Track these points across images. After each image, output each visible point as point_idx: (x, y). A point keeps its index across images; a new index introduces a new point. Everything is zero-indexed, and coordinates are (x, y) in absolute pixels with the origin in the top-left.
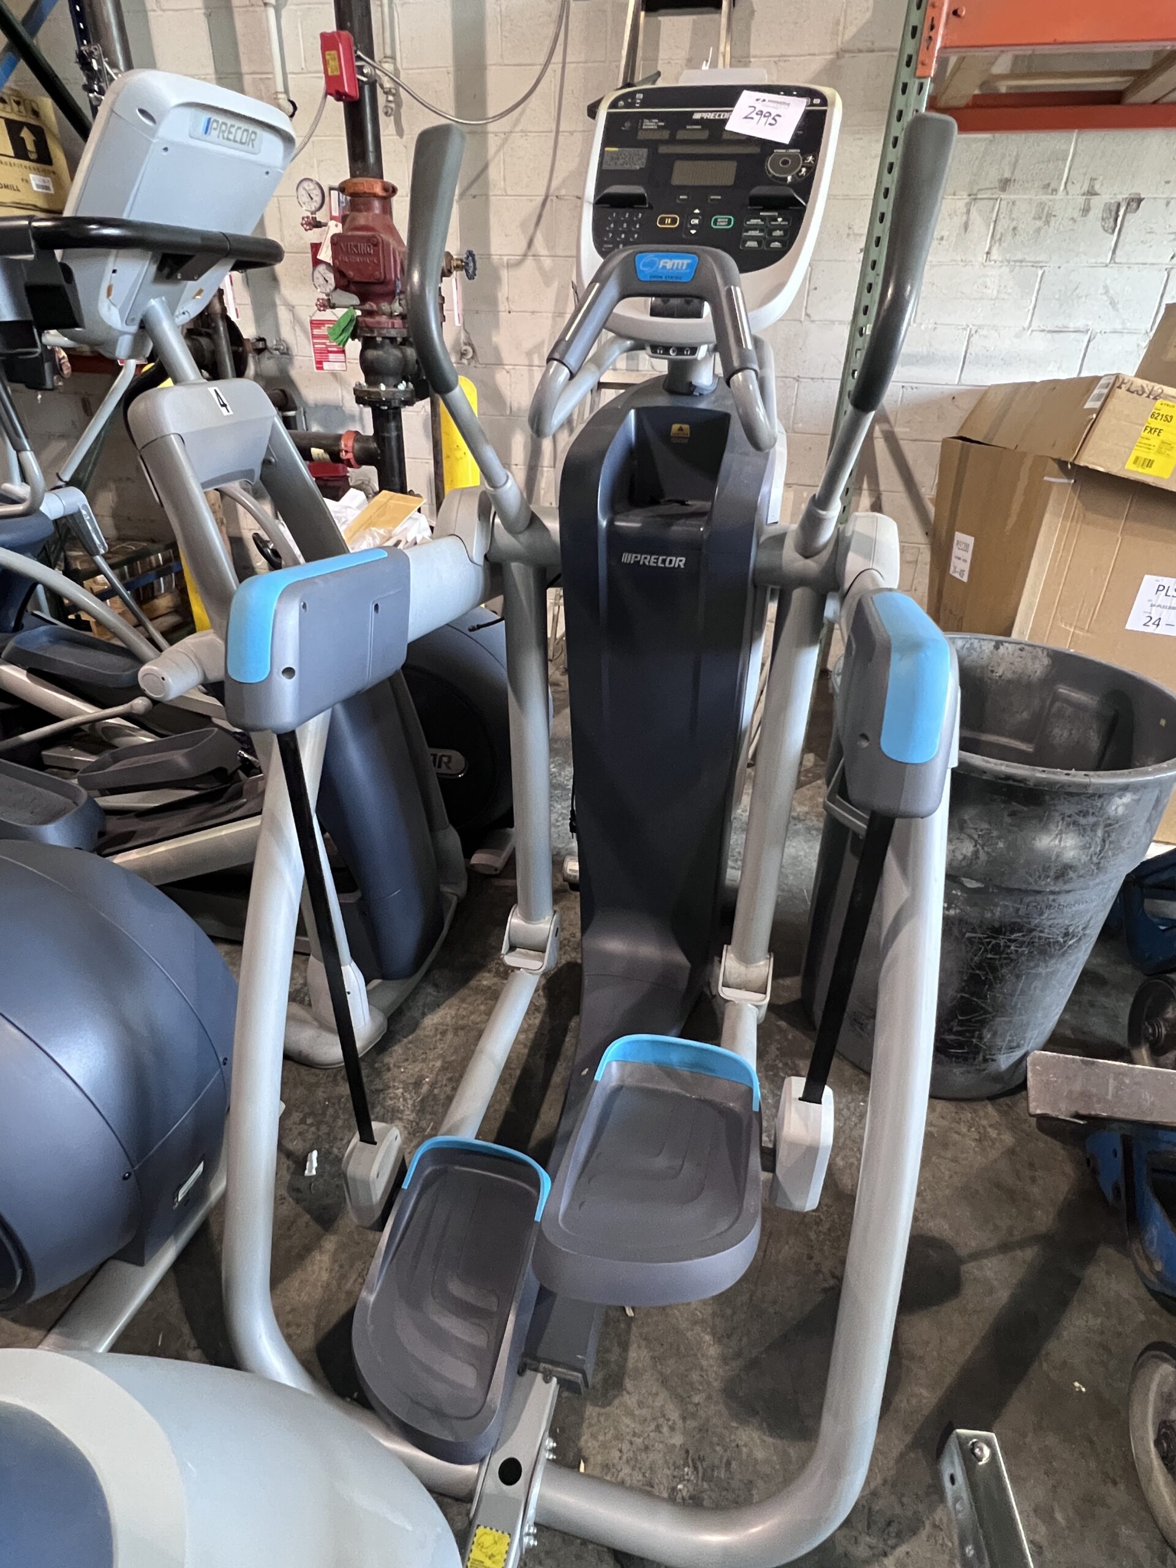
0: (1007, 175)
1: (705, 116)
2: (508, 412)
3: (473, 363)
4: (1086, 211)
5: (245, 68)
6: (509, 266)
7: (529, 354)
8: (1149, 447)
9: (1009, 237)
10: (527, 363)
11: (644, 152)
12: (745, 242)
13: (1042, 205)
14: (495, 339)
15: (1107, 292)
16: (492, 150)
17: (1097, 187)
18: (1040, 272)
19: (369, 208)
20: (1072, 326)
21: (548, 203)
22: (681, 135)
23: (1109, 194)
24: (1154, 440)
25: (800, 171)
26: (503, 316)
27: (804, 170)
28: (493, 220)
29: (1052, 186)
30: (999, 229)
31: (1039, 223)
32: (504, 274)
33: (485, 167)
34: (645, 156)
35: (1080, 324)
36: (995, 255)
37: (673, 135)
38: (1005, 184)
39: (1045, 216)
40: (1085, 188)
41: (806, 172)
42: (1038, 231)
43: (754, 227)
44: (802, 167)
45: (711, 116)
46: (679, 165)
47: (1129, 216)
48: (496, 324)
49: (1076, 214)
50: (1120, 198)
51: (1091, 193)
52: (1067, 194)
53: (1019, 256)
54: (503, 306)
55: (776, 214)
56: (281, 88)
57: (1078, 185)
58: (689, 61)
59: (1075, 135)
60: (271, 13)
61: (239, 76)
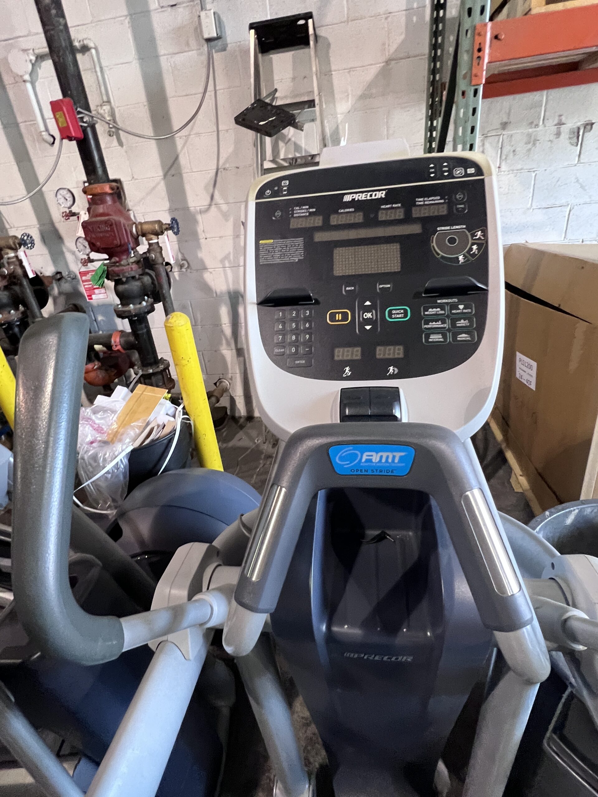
0: (505, 120)
1: (357, 197)
2: (215, 295)
3: (189, 270)
4: (558, 134)
5: (19, 120)
6: (201, 212)
7: (222, 261)
9: (511, 156)
10: (221, 266)
11: (300, 241)
12: (427, 337)
13: (529, 135)
15: (578, 181)
16: (179, 147)
17: (564, 119)
18: (534, 175)
19: (103, 202)
20: (558, 203)
21: (219, 173)
22: (334, 220)
23: (571, 123)
25: (471, 249)
27: (475, 247)
28: (188, 188)
29: (535, 123)
30: (505, 151)
31: (530, 146)
33: (177, 158)
34: (302, 246)
35: (563, 201)
36: (504, 167)
37: (326, 220)
38: (504, 125)
39: (532, 141)
40: (556, 122)
41: (479, 249)
42: (529, 150)
43: (435, 318)
44: (473, 244)
45: (362, 197)
46: (339, 253)
47: (586, 134)
49: (552, 137)
50: (579, 124)
51: (560, 124)
52: (545, 126)
53: (519, 167)
55: (456, 300)
56: (42, 128)
57: (551, 121)
58: (294, 79)
59: (545, 92)
60: (29, 86)
61: (17, 125)
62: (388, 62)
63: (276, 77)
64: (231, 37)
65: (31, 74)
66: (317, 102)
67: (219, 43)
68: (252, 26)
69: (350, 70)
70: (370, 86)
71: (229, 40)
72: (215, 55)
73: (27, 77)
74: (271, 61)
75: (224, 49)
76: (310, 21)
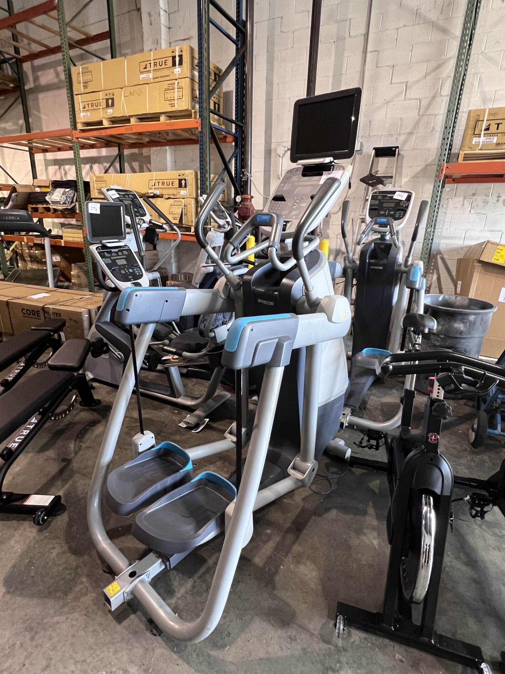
0: (474, 192)
1: (389, 196)
4: (498, 201)
5: (272, 169)
6: (334, 213)
8: (497, 256)
9: (476, 207)
12: (396, 216)
13: (485, 200)
14: (328, 231)
17: (501, 195)
18: (486, 216)
20: (496, 229)
22: (385, 199)
24: (498, 254)
26: (331, 226)
29: (488, 195)
30: (473, 205)
31: (485, 204)
32: (332, 215)
34: (378, 202)
35: (499, 229)
36: (472, 211)
38: (474, 195)
39: (486, 202)
40: (497, 195)
42: (484, 206)
44: (407, 204)
45: (391, 196)
46: (384, 204)
48: (329, 228)
49: (496, 202)
51: (499, 197)
52: (492, 197)
53: (479, 212)
54: (331, 223)
55: (402, 211)
56: (280, 174)
57: (495, 195)
58: (386, 167)
59: (493, 184)
60: (281, 158)
61: (270, 171)
62: (426, 166)
63: (379, 166)
64: (365, 150)
65: (283, 155)
66: (394, 177)
67: (360, 152)
68: (374, 149)
69: (411, 167)
70: (417, 173)
71: (364, 151)
72: (357, 156)
73: (281, 156)
74: (379, 160)
75: (361, 154)
76: (397, 149)
